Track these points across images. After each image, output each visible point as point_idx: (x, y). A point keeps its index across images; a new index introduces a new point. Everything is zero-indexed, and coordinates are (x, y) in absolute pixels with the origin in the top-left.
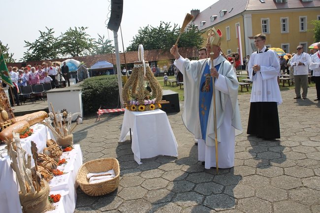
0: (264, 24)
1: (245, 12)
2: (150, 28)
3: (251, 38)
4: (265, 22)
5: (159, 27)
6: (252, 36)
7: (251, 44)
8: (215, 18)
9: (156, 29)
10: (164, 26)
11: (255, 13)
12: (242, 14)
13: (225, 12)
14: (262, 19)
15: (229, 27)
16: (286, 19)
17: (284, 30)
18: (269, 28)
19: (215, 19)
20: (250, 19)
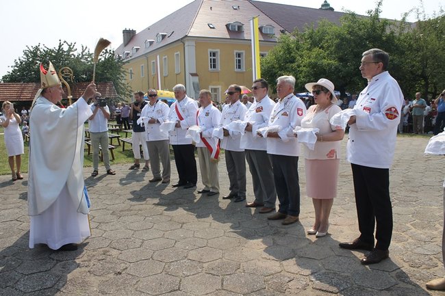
0: (212, 58)
1: (187, 38)
2: (42, 48)
3: (193, 75)
4: (214, 54)
5: (57, 48)
6: (195, 72)
7: (193, 84)
8: (151, 43)
9: (53, 51)
10: (65, 48)
11: (200, 41)
12: (182, 40)
13: (164, 37)
14: (210, 50)
15: (166, 57)
16: (242, 53)
17: (239, 67)
18: (218, 63)
19: (150, 45)
20: (193, 49)
